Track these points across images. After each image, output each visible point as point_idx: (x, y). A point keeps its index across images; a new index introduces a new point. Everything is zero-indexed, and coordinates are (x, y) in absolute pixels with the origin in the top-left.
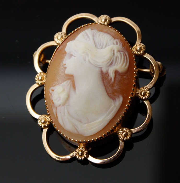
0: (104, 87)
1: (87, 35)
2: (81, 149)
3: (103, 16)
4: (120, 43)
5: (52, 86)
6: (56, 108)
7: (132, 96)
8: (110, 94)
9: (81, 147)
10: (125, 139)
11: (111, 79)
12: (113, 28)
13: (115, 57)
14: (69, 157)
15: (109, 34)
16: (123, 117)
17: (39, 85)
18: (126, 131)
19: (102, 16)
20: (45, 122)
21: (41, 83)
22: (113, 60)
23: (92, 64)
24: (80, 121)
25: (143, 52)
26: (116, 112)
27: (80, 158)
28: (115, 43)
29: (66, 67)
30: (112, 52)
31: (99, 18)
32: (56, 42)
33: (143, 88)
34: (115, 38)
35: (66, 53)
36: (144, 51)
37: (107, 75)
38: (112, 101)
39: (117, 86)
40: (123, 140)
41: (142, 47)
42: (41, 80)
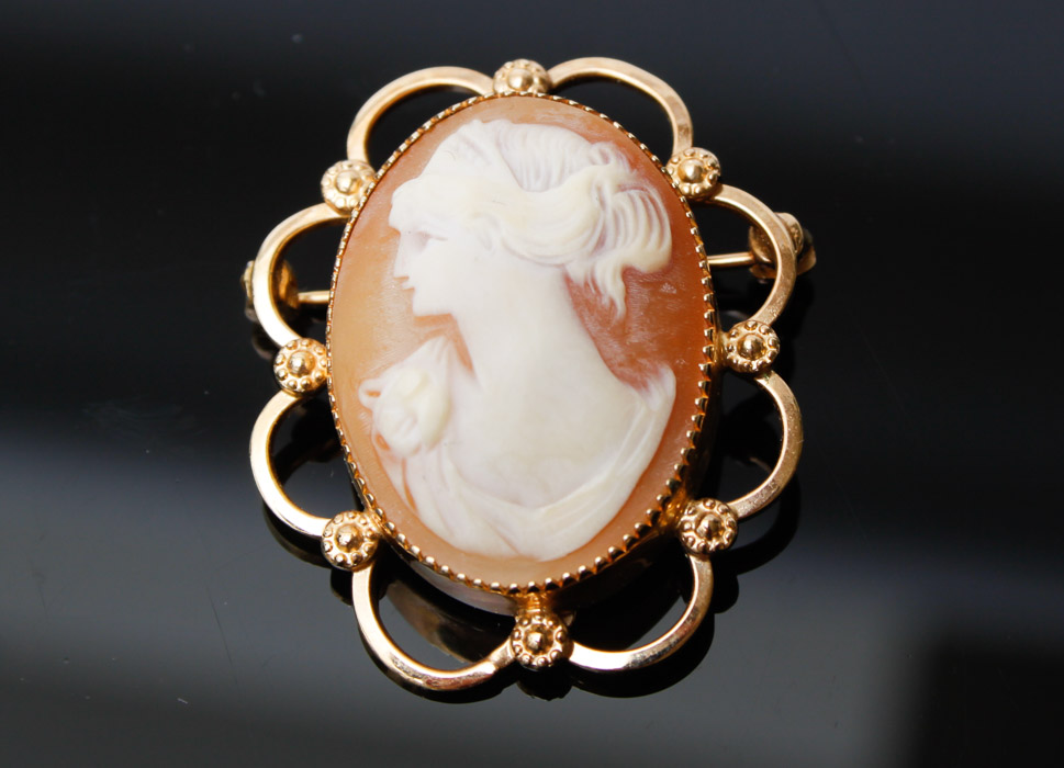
0: (591, 342)
1: (472, 146)
2: (536, 621)
3: (513, 67)
4: (618, 156)
5: (369, 378)
6: (404, 464)
7: (712, 360)
8: (621, 365)
9: (534, 615)
10: (713, 544)
11: (612, 303)
12: (572, 102)
13: (610, 216)
14: (487, 668)
15: (561, 125)
16: (689, 455)
17: (297, 394)
18: (711, 513)
19: (508, 65)
20: (354, 543)
21: (305, 382)
22: (604, 229)
23: (522, 257)
24: (516, 501)
25: (711, 181)
26: (659, 439)
27: (539, 660)
28: (598, 158)
29: (412, 290)
30: (595, 195)
31: (499, 74)
32: (333, 206)
33: (746, 327)
34: (591, 140)
35: (396, 233)
36: (714, 176)
37: (593, 291)
38: (633, 392)
39: (642, 330)
40: (704, 553)
41: (702, 162)
42: (303, 371)
